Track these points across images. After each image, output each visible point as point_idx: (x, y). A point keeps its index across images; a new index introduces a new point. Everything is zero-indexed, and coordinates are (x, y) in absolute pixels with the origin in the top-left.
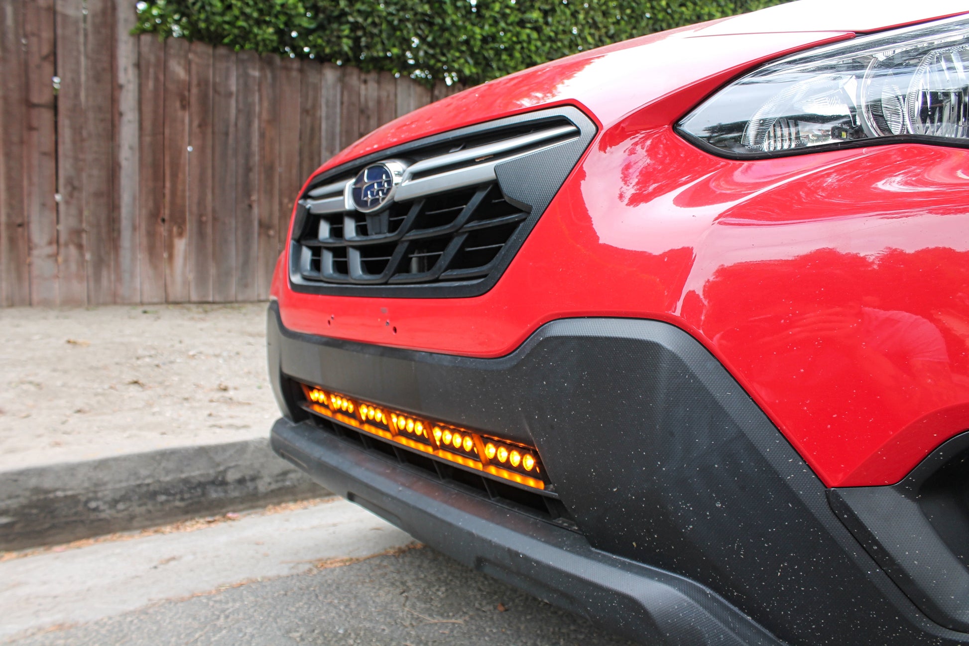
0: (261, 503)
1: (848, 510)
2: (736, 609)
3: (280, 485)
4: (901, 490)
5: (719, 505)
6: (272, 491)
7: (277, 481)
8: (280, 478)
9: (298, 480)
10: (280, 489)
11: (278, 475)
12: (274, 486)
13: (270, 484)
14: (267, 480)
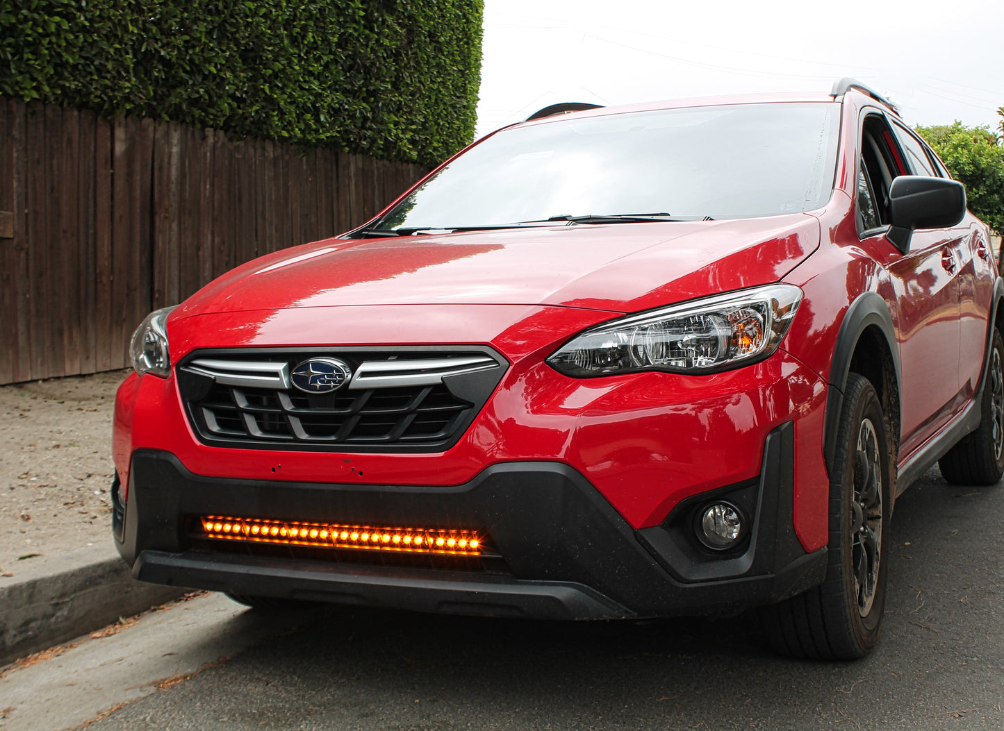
0: (10, 658)
1: (643, 538)
2: (598, 592)
3: (24, 636)
4: (662, 527)
5: (590, 544)
6: (18, 643)
7: (21, 633)
8: (23, 629)
9: (39, 628)
10: (24, 640)
11: (22, 626)
12: (18, 639)
13: (15, 636)
14: (12, 632)
